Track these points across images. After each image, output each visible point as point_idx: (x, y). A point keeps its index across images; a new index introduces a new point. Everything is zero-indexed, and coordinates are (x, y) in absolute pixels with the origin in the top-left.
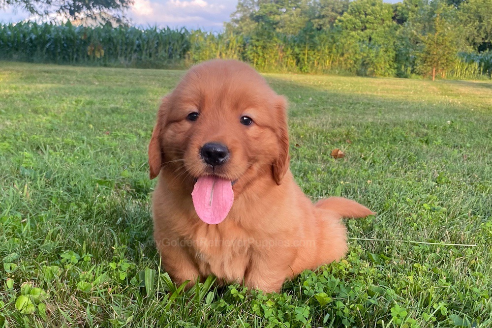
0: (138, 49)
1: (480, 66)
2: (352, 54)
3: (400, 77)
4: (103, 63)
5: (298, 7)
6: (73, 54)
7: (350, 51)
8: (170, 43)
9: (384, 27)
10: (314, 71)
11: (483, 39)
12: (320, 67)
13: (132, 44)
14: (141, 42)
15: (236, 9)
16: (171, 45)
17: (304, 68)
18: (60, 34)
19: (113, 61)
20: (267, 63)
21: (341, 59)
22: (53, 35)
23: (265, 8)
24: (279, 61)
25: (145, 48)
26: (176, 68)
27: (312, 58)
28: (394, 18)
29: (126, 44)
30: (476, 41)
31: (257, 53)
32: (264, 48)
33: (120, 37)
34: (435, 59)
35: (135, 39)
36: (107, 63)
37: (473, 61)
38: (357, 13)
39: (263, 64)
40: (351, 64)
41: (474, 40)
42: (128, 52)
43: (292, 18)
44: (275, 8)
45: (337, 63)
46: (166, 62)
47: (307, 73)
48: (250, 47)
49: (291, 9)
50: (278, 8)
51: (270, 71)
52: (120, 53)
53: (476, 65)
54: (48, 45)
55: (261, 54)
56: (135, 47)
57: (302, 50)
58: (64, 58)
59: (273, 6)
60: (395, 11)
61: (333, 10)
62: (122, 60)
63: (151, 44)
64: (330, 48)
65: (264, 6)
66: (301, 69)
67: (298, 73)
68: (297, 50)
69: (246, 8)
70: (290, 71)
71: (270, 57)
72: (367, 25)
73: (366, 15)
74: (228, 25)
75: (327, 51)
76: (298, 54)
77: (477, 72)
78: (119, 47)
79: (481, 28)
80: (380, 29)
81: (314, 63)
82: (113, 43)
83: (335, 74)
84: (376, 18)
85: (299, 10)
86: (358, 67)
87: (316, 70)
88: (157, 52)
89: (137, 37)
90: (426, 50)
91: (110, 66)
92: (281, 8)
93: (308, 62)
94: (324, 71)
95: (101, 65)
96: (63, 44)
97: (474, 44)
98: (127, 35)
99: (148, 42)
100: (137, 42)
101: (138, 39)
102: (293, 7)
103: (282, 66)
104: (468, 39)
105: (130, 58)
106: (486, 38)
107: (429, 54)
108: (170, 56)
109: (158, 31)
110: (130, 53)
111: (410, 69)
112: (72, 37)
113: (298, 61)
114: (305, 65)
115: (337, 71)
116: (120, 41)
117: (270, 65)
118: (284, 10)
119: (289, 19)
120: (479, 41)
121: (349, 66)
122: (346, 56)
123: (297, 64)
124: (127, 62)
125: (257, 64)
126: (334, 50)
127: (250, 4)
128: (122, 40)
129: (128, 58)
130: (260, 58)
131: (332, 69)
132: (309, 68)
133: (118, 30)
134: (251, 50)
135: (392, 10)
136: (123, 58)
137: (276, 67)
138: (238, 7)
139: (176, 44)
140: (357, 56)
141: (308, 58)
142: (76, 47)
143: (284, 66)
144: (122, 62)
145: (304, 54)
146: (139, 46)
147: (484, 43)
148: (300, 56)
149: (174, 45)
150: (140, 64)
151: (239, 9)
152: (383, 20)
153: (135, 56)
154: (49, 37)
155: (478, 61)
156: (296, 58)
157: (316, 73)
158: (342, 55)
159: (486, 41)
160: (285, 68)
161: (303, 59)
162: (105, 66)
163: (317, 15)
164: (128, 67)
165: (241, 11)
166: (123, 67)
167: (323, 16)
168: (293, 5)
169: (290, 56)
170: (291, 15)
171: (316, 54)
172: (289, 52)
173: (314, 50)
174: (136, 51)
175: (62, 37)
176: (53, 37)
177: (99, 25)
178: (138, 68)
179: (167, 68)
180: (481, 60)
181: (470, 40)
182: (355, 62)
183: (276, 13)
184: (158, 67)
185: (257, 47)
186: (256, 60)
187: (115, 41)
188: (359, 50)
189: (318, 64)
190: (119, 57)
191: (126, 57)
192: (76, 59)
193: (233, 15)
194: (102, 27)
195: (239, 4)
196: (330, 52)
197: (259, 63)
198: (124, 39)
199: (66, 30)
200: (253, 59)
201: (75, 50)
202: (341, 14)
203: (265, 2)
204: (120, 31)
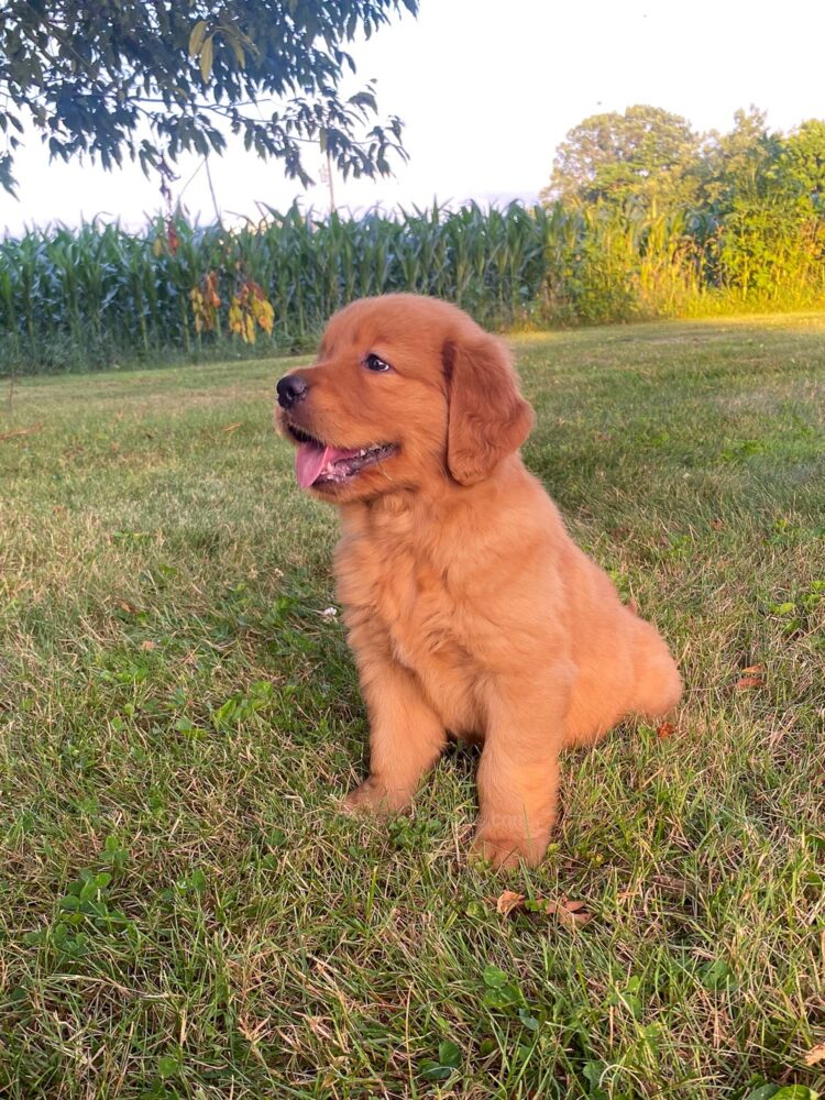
8: (487, 251)
13: (376, 266)
14: (401, 256)
15: (548, 183)
16: (493, 255)
23: (608, 173)
25: (416, 273)
29: (357, 267)
33: (335, 250)
38: (802, 161)
43: (665, 187)
44: (627, 171)
49: (659, 169)
50: (633, 170)
56: (385, 275)
59: (623, 168)
63: (431, 258)
65: (606, 169)
69: (569, 177)
73: (819, 162)
78: (335, 280)
82: (317, 267)
85: (677, 169)
88: (453, 281)
89: (386, 243)
92: (640, 170)
98: (358, 239)
100: (391, 257)
101: (391, 249)
102: (662, 165)
109: (443, 218)
118: (645, 173)
127: (577, 169)
128: (344, 256)
133: (329, 227)
138: (553, 178)
139: (507, 249)
146: (396, 268)
149: (500, 254)
151: (557, 181)
163: (716, 174)
165: (560, 184)
167: (732, 176)
168: (662, 161)
177: (270, 218)
187: (322, 261)
193: (545, 193)
194: (279, 224)
195: (555, 170)
198: (349, 253)
203: (608, 160)
204: (333, 230)
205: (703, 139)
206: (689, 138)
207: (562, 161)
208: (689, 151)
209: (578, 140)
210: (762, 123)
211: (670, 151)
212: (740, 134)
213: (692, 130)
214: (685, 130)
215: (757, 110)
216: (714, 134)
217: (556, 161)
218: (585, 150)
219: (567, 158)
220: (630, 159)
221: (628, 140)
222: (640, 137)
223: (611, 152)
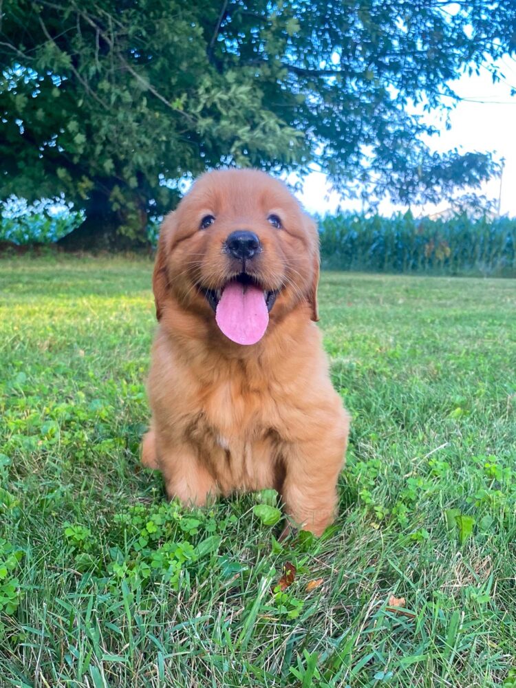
0: (507, 250)
4: (451, 271)
6: (410, 259)
13: (500, 242)
14: (513, 239)
18: (393, 229)
19: (467, 267)
22: (383, 231)
29: (491, 242)
33: (481, 233)
35: (505, 235)
36: (458, 270)
42: (491, 255)
52: (479, 256)
54: (374, 246)
58: (395, 265)
62: (481, 266)
78: (478, 247)
82: (470, 240)
89: (507, 232)
91: (461, 275)
95: (448, 274)
96: (397, 245)
98: (494, 229)
100: (508, 239)
105: (494, 265)
110: (495, 255)
112: (410, 234)
116: (482, 238)
124: (490, 268)
128: (485, 236)
129: (490, 264)
133: (481, 221)
136: (483, 263)
142: (414, 249)
144: (481, 269)
153: (501, 260)
154: (378, 234)
162: (455, 275)
164: (489, 276)
166: (481, 276)
174: (504, 252)
175: (396, 235)
176: (383, 234)
177: (453, 216)
178: (504, 277)
187: (473, 238)
190: (477, 262)
191: (488, 262)
192: (414, 267)
194: (457, 219)
198: (488, 234)
199: (402, 225)
201: (412, 252)
204: (482, 224)
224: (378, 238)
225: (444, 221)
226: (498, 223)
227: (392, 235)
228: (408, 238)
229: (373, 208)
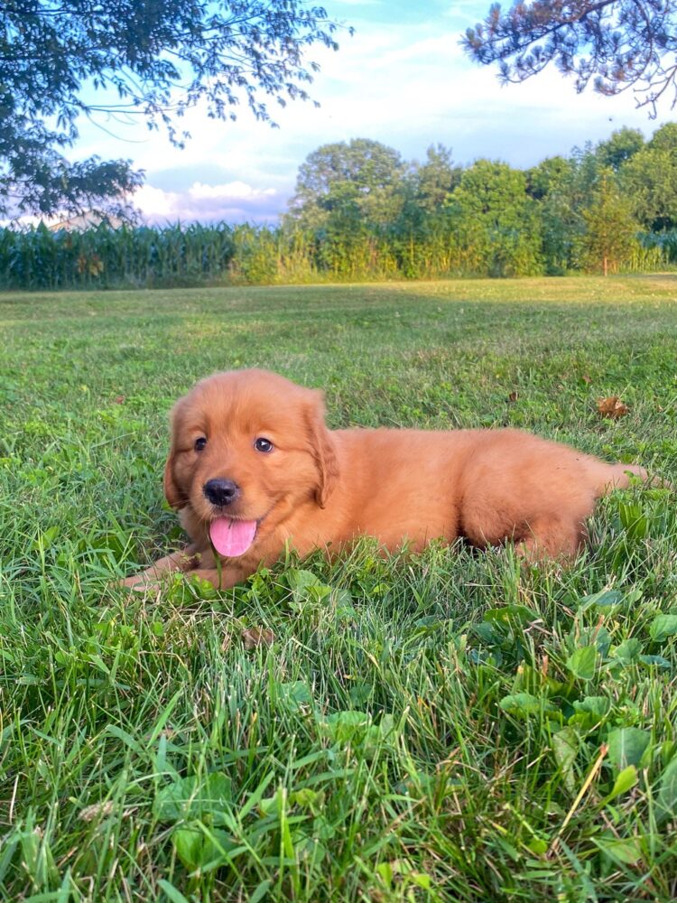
0: (154, 260)
1: (664, 251)
2: (480, 246)
3: (552, 275)
4: (102, 285)
5: (387, 183)
6: (53, 275)
7: (477, 241)
8: (203, 248)
9: (515, 206)
10: (425, 275)
11: (657, 213)
12: (434, 269)
13: (145, 252)
14: (158, 249)
15: (294, 193)
16: (206, 249)
17: (410, 272)
18: (30, 244)
19: (117, 280)
20: (354, 268)
21: (464, 254)
22: (19, 247)
23: (339, 188)
24: (371, 264)
25: (166, 257)
26: (217, 284)
27: (420, 256)
28: (528, 191)
29: (136, 253)
30: (647, 216)
31: (338, 254)
32: (348, 244)
33: (124, 244)
34: (606, 244)
35: (149, 244)
36: (109, 285)
37: (654, 245)
38: (475, 188)
39: (349, 270)
40: (478, 261)
41: (645, 214)
42: (139, 266)
43: (381, 201)
44: (353, 187)
45: (458, 262)
46: (200, 276)
47: (416, 278)
48: (327, 245)
49: (377, 187)
50: (357, 187)
51: (359, 279)
52: (126, 268)
53: (658, 250)
54: (13, 263)
55: (344, 254)
56: (150, 258)
57: (404, 245)
58: (40, 282)
59: (350, 185)
60: (529, 180)
61: (437, 185)
62: (131, 278)
63: (174, 250)
64: (446, 239)
65: (337, 185)
66: (406, 273)
67: (401, 280)
68: (397, 244)
69: (310, 190)
70: (390, 277)
71: (358, 257)
72: (490, 204)
73: (487, 189)
74: (287, 217)
75: (441, 244)
76: (400, 252)
77: (661, 260)
78: (124, 259)
79: (652, 196)
80: (509, 208)
81: (424, 263)
82: (115, 252)
83: (457, 277)
84: (501, 193)
85: (390, 188)
86: (490, 264)
87: (429, 273)
88: (185, 262)
89: (151, 242)
90: (591, 231)
91: (113, 288)
92: (363, 187)
93: (416, 263)
94: (440, 274)
95: (99, 288)
96: (37, 260)
97: (646, 221)
98: (136, 240)
99: (169, 248)
100: (153, 249)
101: (153, 245)
102: (378, 184)
103: (377, 271)
104: (636, 215)
105: (144, 275)
106: (662, 210)
107: (597, 236)
108: (206, 267)
109: (182, 229)
110: (143, 266)
111: (565, 262)
112: (50, 249)
113: (401, 262)
114: (411, 267)
115: (460, 274)
116: (126, 249)
117: (359, 270)
118: (367, 190)
119: (376, 202)
120: (652, 216)
121: (477, 264)
122: (470, 248)
123: (399, 267)
124: (139, 280)
125: (339, 270)
126: (453, 242)
127: (316, 184)
128: (128, 247)
129: (140, 275)
130: (343, 261)
131: (452, 270)
132: (418, 272)
133: (122, 232)
134: (329, 249)
135: (524, 179)
136: (132, 274)
137: (369, 273)
138: (297, 190)
139: (213, 247)
140: (487, 248)
141: (415, 256)
142: (58, 264)
143: (381, 271)
144: (132, 282)
145: (409, 251)
146: (155, 255)
147: (659, 219)
148: (403, 253)
149: (209, 249)
150: (159, 283)
151: (301, 193)
152: (512, 195)
153: (150, 271)
154: (14, 250)
155: (661, 244)
156: (397, 257)
157: (429, 278)
158: (465, 247)
159: (661, 215)
160: (381, 275)
161: (408, 259)
162: (106, 288)
163: (415, 194)
164: (141, 287)
165: (302, 195)
166: (134, 289)
167: (426, 195)
168: (379, 181)
169: (388, 255)
170: (378, 196)
171: (427, 248)
172: (386, 248)
173: (422, 243)
174: (151, 263)
175: (34, 250)
176: (19, 249)
177: (90, 227)
178: (156, 288)
179: (203, 285)
180: (666, 243)
181: (640, 215)
182: (485, 257)
183: (356, 196)
184: (187, 285)
185: (337, 244)
186: (337, 264)
187: (117, 249)
188: (488, 238)
189: (431, 264)
190: (126, 274)
191: (137, 273)
192: (59, 282)
193: (293, 200)
194: (96, 230)
195: (299, 184)
196: (446, 245)
197: (342, 268)
198: (131, 246)
199: (39, 239)
200: (333, 264)
201: (56, 268)
202: (451, 189)
203: (338, 178)
204: (123, 234)
205: (407, 168)
206: (399, 166)
207: (305, 178)
208: (398, 176)
209: (316, 163)
210: (447, 159)
211: (384, 174)
212: (432, 166)
213: (401, 160)
214: (396, 160)
215: (444, 149)
216: (414, 164)
217: (299, 177)
218: (321, 170)
219: (308, 176)
220: (355, 178)
221: (354, 164)
222: (362, 163)
223: (341, 173)
224: (14, 254)
225: (81, 233)
226: (138, 232)
227: (30, 250)
228: (48, 253)
229: (14, 222)
